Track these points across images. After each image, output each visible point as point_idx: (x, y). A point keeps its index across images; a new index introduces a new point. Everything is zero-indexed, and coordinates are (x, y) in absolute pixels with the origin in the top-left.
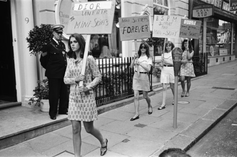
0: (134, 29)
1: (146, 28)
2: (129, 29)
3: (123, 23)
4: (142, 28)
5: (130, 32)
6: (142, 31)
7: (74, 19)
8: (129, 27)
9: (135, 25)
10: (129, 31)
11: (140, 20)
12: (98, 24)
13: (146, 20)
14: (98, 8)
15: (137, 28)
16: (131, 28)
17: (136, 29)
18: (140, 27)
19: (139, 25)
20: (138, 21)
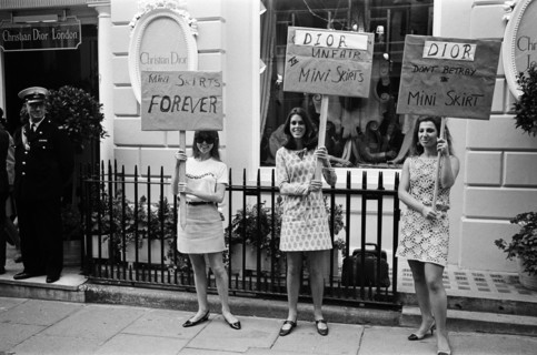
0: (181, 104)
1: (213, 104)
2: (166, 101)
3: (152, 85)
4: (202, 104)
5: (167, 110)
6: (202, 110)
7: (296, 61)
8: (166, 97)
9: (183, 92)
10: (165, 107)
11: (198, 82)
12: (344, 77)
13: (214, 84)
14: (343, 46)
15: (188, 101)
16: (172, 100)
17: (185, 104)
18: (195, 100)
19: (196, 93)
20: (191, 83)
